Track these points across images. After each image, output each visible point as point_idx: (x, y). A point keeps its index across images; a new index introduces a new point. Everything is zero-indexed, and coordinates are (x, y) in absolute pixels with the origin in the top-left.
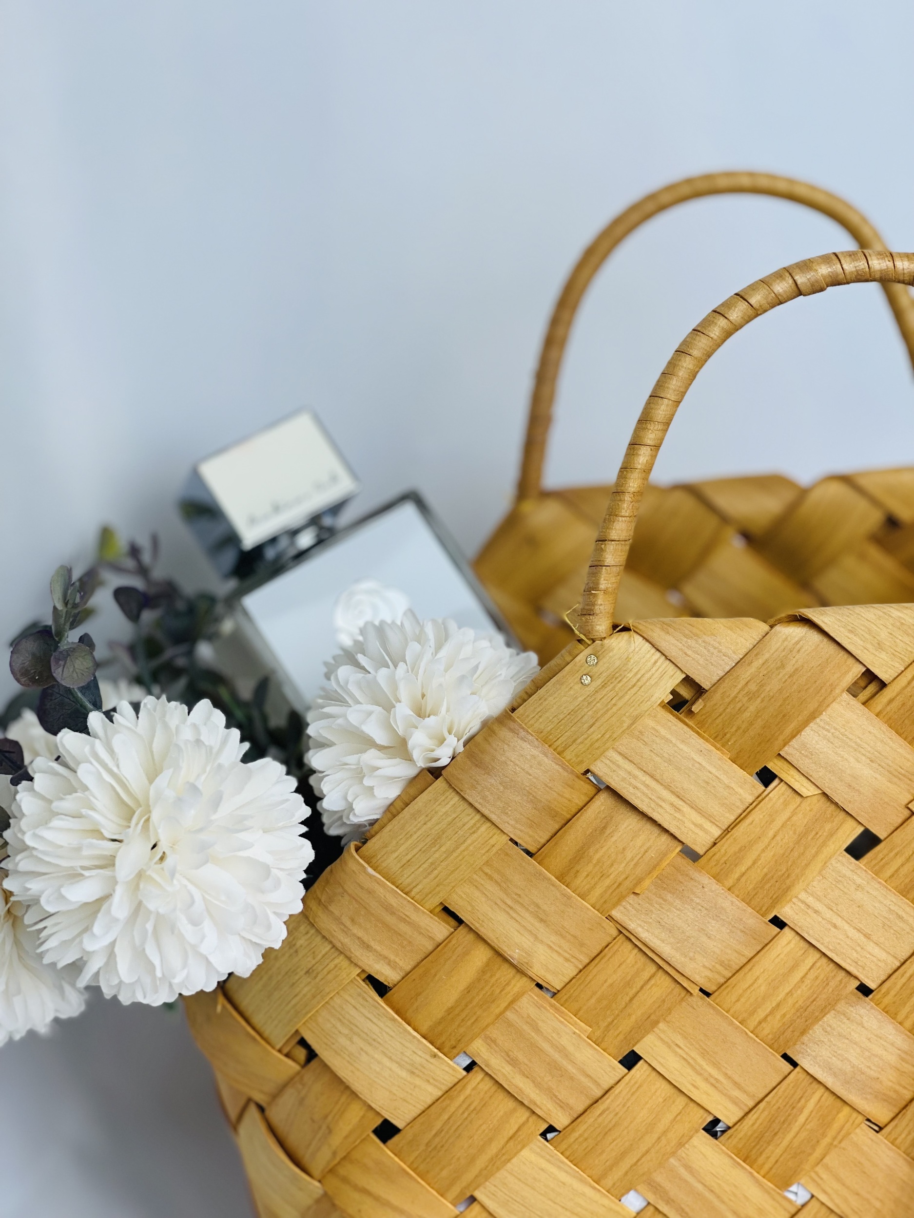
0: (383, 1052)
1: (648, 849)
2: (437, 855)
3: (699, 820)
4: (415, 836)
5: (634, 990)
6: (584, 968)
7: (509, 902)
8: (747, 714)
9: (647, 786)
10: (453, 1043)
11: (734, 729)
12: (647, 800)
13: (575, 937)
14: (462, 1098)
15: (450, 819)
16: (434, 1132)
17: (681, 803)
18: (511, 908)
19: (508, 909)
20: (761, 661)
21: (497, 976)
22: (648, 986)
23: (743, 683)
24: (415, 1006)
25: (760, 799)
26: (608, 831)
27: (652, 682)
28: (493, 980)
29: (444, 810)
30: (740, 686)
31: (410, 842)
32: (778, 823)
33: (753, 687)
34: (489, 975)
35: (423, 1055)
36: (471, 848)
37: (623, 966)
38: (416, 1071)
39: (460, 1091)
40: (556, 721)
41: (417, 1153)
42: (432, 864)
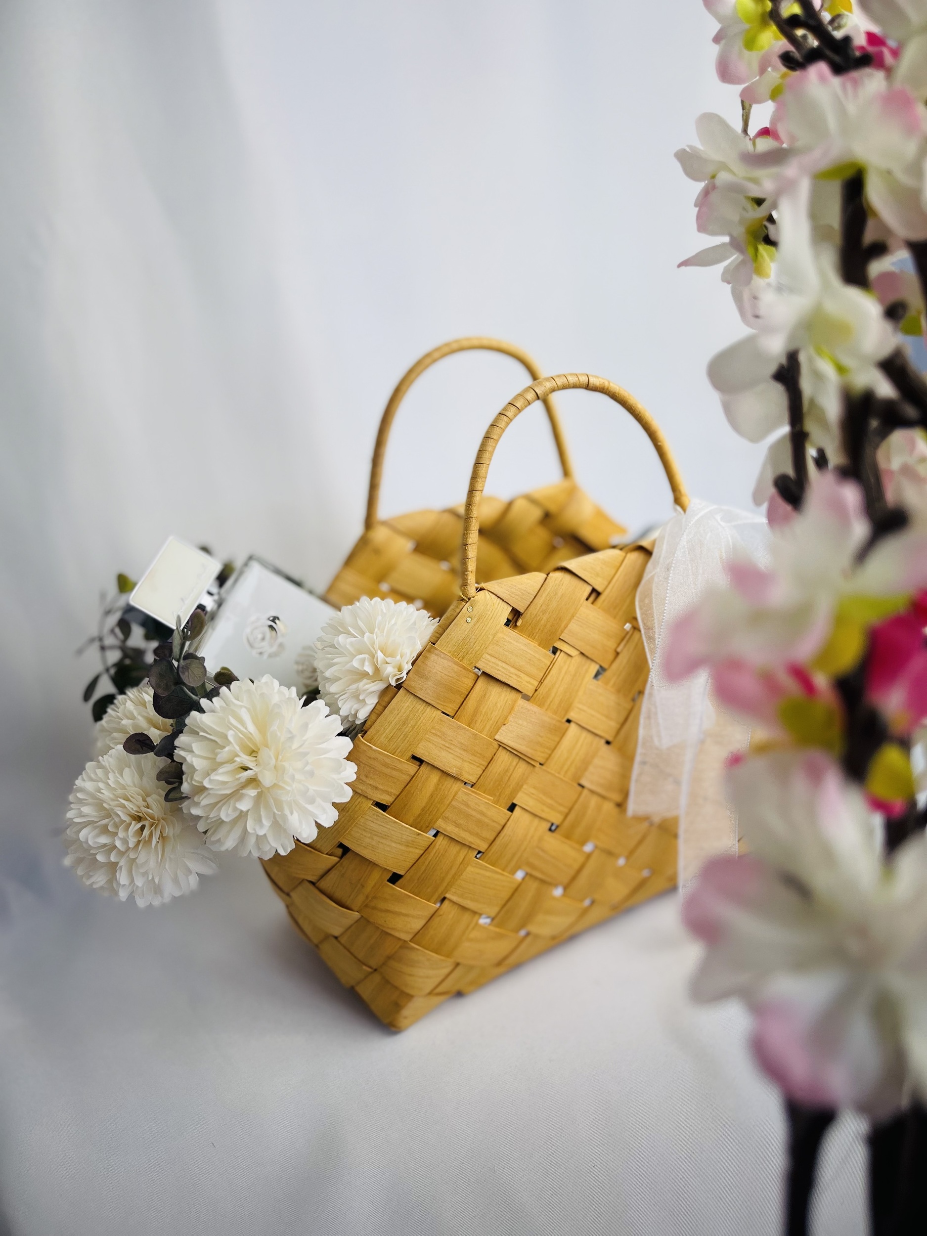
0: (391, 840)
1: (507, 700)
2: (407, 729)
3: (528, 679)
4: (393, 723)
5: (510, 772)
6: (486, 768)
7: (447, 745)
8: (543, 622)
9: (504, 668)
10: (427, 824)
11: (537, 630)
12: (504, 675)
13: (480, 754)
14: (435, 851)
15: (410, 709)
16: (421, 872)
17: (520, 673)
18: (449, 748)
19: (447, 749)
20: (546, 593)
21: (445, 784)
22: (516, 769)
23: (539, 606)
24: (404, 812)
25: (553, 663)
26: (487, 696)
27: (499, 614)
28: (443, 788)
29: (407, 705)
30: (538, 608)
31: (391, 726)
32: (563, 672)
33: (544, 607)
34: (441, 785)
35: (413, 836)
36: (424, 721)
37: (504, 763)
38: (410, 845)
39: (433, 848)
40: (457, 644)
41: (413, 884)
42: (405, 735)
